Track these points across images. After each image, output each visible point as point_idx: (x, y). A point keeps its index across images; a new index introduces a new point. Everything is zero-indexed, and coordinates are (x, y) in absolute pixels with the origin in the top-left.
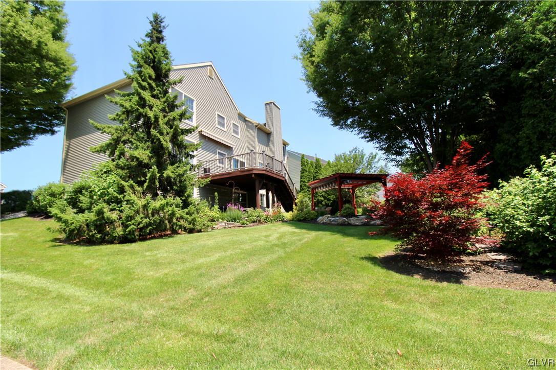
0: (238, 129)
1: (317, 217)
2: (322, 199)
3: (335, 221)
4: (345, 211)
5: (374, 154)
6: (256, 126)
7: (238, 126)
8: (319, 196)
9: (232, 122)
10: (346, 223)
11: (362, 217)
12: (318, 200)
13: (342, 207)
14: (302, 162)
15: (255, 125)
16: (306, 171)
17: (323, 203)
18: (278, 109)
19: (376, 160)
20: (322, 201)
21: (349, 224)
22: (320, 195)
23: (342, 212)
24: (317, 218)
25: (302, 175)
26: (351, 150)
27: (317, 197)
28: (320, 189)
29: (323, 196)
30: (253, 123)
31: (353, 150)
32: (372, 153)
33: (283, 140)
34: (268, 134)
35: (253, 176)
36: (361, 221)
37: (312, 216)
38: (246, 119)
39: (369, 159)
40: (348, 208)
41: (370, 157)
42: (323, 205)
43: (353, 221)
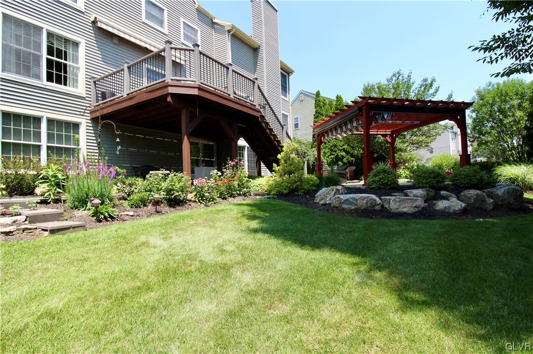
0: (196, 36)
1: (319, 187)
2: (344, 154)
3: (351, 203)
4: (377, 178)
5: (429, 81)
6: (229, 31)
7: (196, 31)
8: (339, 150)
9: (182, 20)
10: (377, 208)
11: (415, 192)
12: (338, 155)
13: (370, 169)
14: (316, 101)
15: (227, 29)
16: (322, 115)
17: (345, 160)
18: (274, 11)
19: (432, 91)
20: (343, 157)
21: (385, 213)
22: (341, 148)
23: (370, 179)
24: (316, 191)
25: (316, 120)
26: (389, 77)
27: (336, 151)
28: (332, 135)
29: (344, 150)
30: (223, 27)
31: (394, 75)
32: (425, 80)
33: (281, 62)
34: (255, 50)
35: (169, 99)
36: (415, 204)
37: (306, 187)
38: (215, 21)
39: (419, 91)
40: (384, 171)
41: (421, 87)
42: (344, 164)
43: (394, 203)
